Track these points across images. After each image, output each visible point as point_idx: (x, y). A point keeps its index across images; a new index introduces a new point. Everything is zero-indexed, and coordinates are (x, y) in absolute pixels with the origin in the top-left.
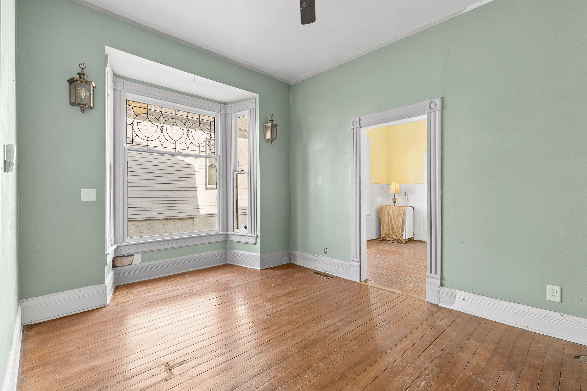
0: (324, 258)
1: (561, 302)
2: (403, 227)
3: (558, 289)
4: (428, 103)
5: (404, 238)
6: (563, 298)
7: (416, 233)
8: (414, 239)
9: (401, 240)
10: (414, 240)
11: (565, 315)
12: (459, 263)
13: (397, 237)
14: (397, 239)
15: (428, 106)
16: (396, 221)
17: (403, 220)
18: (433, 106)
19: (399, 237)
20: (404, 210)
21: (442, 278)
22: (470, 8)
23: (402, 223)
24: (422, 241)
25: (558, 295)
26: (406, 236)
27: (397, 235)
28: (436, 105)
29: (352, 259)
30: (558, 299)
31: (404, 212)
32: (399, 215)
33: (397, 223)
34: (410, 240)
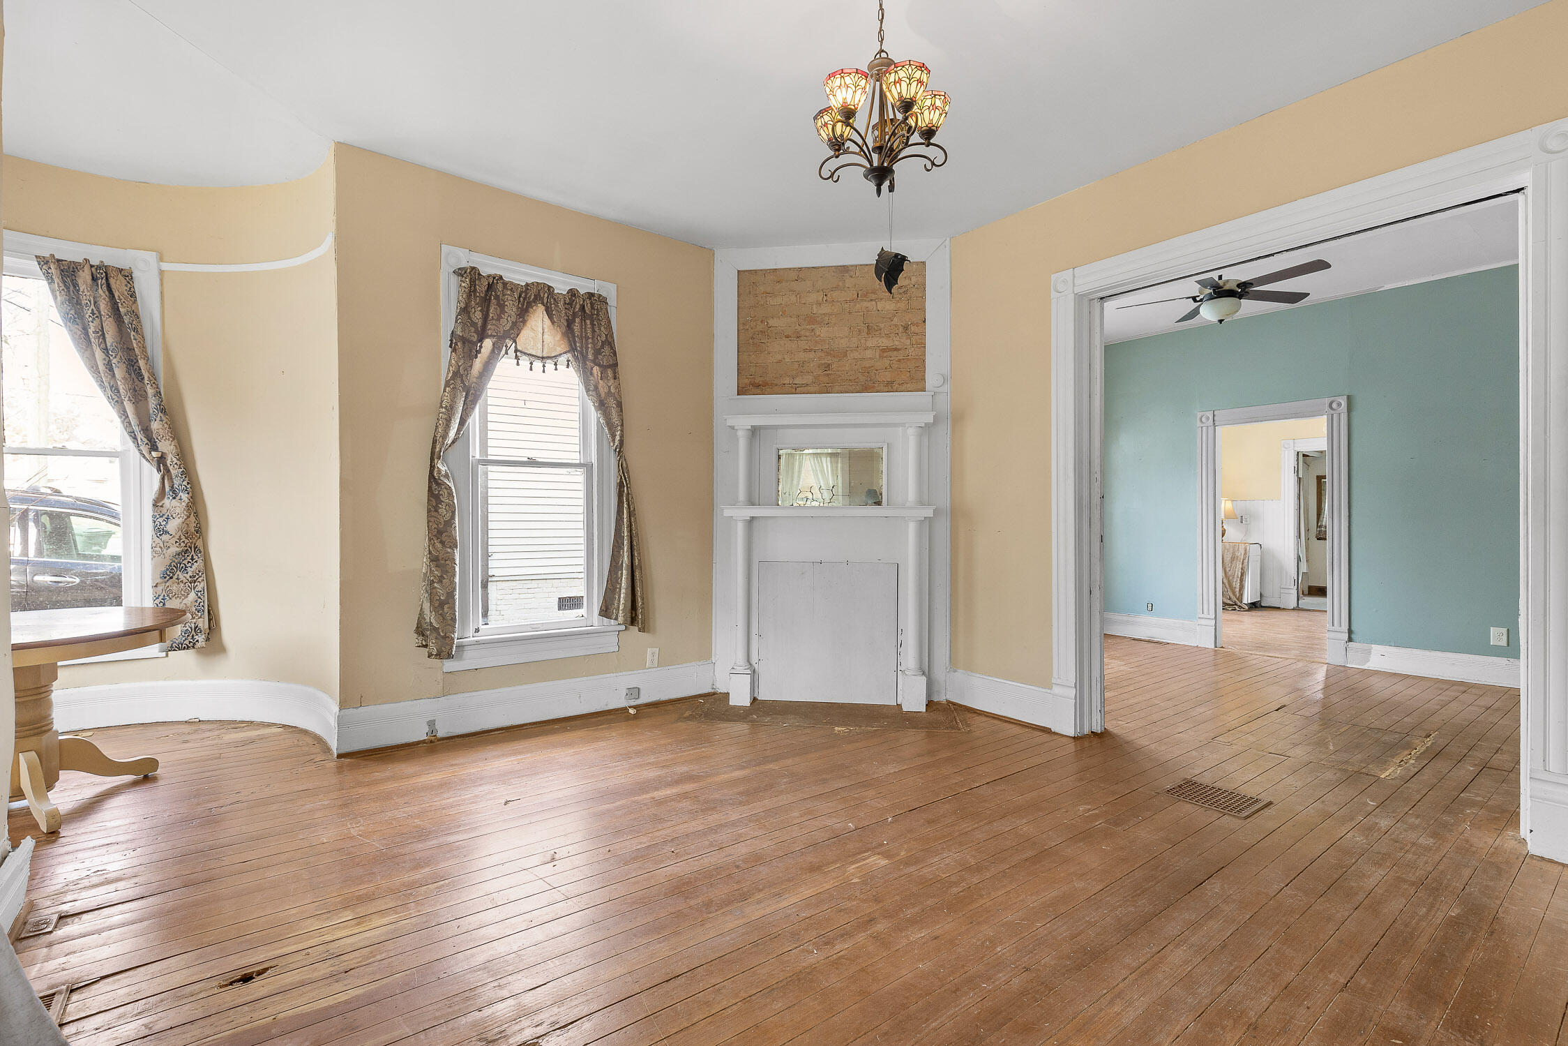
0: (1146, 618)
1: (1508, 645)
2: (1242, 580)
3: (1504, 631)
4: (1327, 401)
5: (1245, 601)
6: (1510, 641)
7: (1265, 594)
8: (1263, 605)
9: (1239, 604)
10: (1262, 607)
11: (1512, 660)
12: (1374, 610)
13: (1230, 599)
14: (1231, 603)
15: (1327, 405)
16: (1228, 570)
17: (1242, 569)
18: (1334, 406)
19: (1235, 599)
20: (1246, 550)
21: (1350, 632)
22: (1387, 287)
23: (1240, 574)
24: (1279, 608)
25: (1505, 638)
26: (1248, 598)
27: (1232, 596)
28: (1339, 405)
29: (1202, 616)
30: (1504, 643)
31: (1245, 554)
32: (1233, 559)
33: (1230, 573)
34: (1254, 606)
